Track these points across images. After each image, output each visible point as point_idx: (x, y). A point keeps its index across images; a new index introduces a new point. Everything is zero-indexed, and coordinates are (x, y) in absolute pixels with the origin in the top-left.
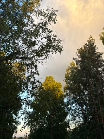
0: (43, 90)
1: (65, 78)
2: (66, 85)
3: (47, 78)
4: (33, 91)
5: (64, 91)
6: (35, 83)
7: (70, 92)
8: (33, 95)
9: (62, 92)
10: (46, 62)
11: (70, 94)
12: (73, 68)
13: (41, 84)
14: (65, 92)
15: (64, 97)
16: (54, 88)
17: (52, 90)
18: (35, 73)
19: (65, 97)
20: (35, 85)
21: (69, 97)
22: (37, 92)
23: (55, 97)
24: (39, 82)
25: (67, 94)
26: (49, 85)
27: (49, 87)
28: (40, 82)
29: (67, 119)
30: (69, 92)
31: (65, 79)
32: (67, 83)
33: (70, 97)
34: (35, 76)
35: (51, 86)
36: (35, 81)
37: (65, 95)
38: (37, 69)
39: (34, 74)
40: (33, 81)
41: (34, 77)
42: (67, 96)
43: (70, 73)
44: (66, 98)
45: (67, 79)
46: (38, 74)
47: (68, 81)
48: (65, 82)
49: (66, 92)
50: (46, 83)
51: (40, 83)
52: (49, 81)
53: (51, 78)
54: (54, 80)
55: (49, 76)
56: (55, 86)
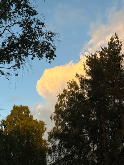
1: (55, 112)
2: (54, 128)
3: (15, 108)
5: (49, 141)
7: (62, 144)
9: (45, 141)
10: (17, 75)
11: (60, 148)
12: (72, 94)
14: (51, 143)
15: (47, 154)
19: (50, 153)
21: (58, 154)
25: (54, 147)
30: (59, 144)
31: (54, 114)
32: (56, 124)
33: (60, 155)
35: (23, 127)
37: (50, 148)
42: (54, 151)
43: (66, 103)
44: (51, 156)
45: (57, 116)
47: (60, 120)
48: (54, 121)
49: (53, 142)
52: (19, 115)
53: (25, 109)
54: (30, 115)
55: (21, 105)
56: (32, 127)
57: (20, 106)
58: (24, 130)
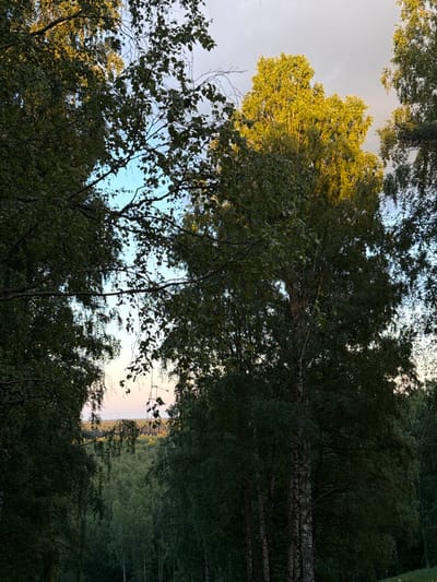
0: (244, 150)
1: (397, 61)
2: (397, 115)
3: (266, 67)
4: (179, 155)
5: (385, 155)
6: (187, 104)
7: (426, 160)
8: (180, 183)
9: (370, 159)
11: (421, 174)
13: (229, 110)
14: (390, 163)
15: (382, 194)
16: (315, 138)
17: (302, 151)
18: (185, 36)
19: (391, 190)
20: (188, 116)
21: (416, 191)
22: (203, 165)
23: (325, 197)
24: (211, 94)
25: (402, 172)
26: (279, 119)
27: (279, 128)
28: (222, 99)
29: (400, 326)
30: (418, 161)
31: (395, 68)
32: (404, 99)
33: (422, 193)
34: (182, 53)
35: (296, 123)
36: (186, 92)
37: (390, 176)
38: (200, 6)
39: (175, 40)
40: (172, 92)
41: (181, 64)
42: (405, 185)
43: (431, 23)
44: (395, 199)
45: (405, 72)
46: (208, 43)
47: (415, 85)
48: (393, 90)
49: (397, 159)
50: (264, 105)
51: (221, 105)
52: (279, 89)
53: (295, 65)
54: (312, 83)
55: (283, 55)
56: (325, 120)
57: (280, 58)
58: (302, 132)
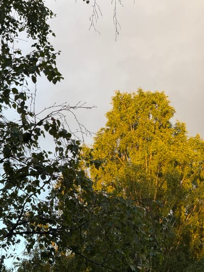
0: (89, 194)
3: (121, 102)
4: (14, 195)
6: (27, 139)
8: (14, 226)
13: (74, 147)
16: (174, 182)
17: (160, 196)
18: (29, 67)
20: (28, 153)
22: (42, 207)
23: (185, 250)
24: (55, 130)
26: (135, 159)
28: (67, 136)
34: (26, 85)
35: (154, 165)
36: (26, 125)
38: (49, 37)
39: (18, 71)
40: (12, 125)
41: (22, 96)
46: (54, 76)
50: (119, 143)
51: (65, 142)
52: (135, 127)
53: (154, 103)
54: (173, 121)
55: (140, 92)
56: (185, 163)
57: (137, 94)
58: (160, 175)
